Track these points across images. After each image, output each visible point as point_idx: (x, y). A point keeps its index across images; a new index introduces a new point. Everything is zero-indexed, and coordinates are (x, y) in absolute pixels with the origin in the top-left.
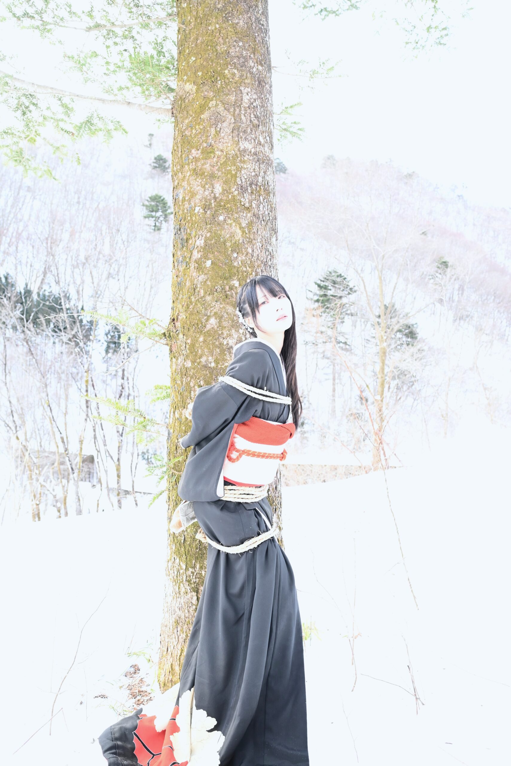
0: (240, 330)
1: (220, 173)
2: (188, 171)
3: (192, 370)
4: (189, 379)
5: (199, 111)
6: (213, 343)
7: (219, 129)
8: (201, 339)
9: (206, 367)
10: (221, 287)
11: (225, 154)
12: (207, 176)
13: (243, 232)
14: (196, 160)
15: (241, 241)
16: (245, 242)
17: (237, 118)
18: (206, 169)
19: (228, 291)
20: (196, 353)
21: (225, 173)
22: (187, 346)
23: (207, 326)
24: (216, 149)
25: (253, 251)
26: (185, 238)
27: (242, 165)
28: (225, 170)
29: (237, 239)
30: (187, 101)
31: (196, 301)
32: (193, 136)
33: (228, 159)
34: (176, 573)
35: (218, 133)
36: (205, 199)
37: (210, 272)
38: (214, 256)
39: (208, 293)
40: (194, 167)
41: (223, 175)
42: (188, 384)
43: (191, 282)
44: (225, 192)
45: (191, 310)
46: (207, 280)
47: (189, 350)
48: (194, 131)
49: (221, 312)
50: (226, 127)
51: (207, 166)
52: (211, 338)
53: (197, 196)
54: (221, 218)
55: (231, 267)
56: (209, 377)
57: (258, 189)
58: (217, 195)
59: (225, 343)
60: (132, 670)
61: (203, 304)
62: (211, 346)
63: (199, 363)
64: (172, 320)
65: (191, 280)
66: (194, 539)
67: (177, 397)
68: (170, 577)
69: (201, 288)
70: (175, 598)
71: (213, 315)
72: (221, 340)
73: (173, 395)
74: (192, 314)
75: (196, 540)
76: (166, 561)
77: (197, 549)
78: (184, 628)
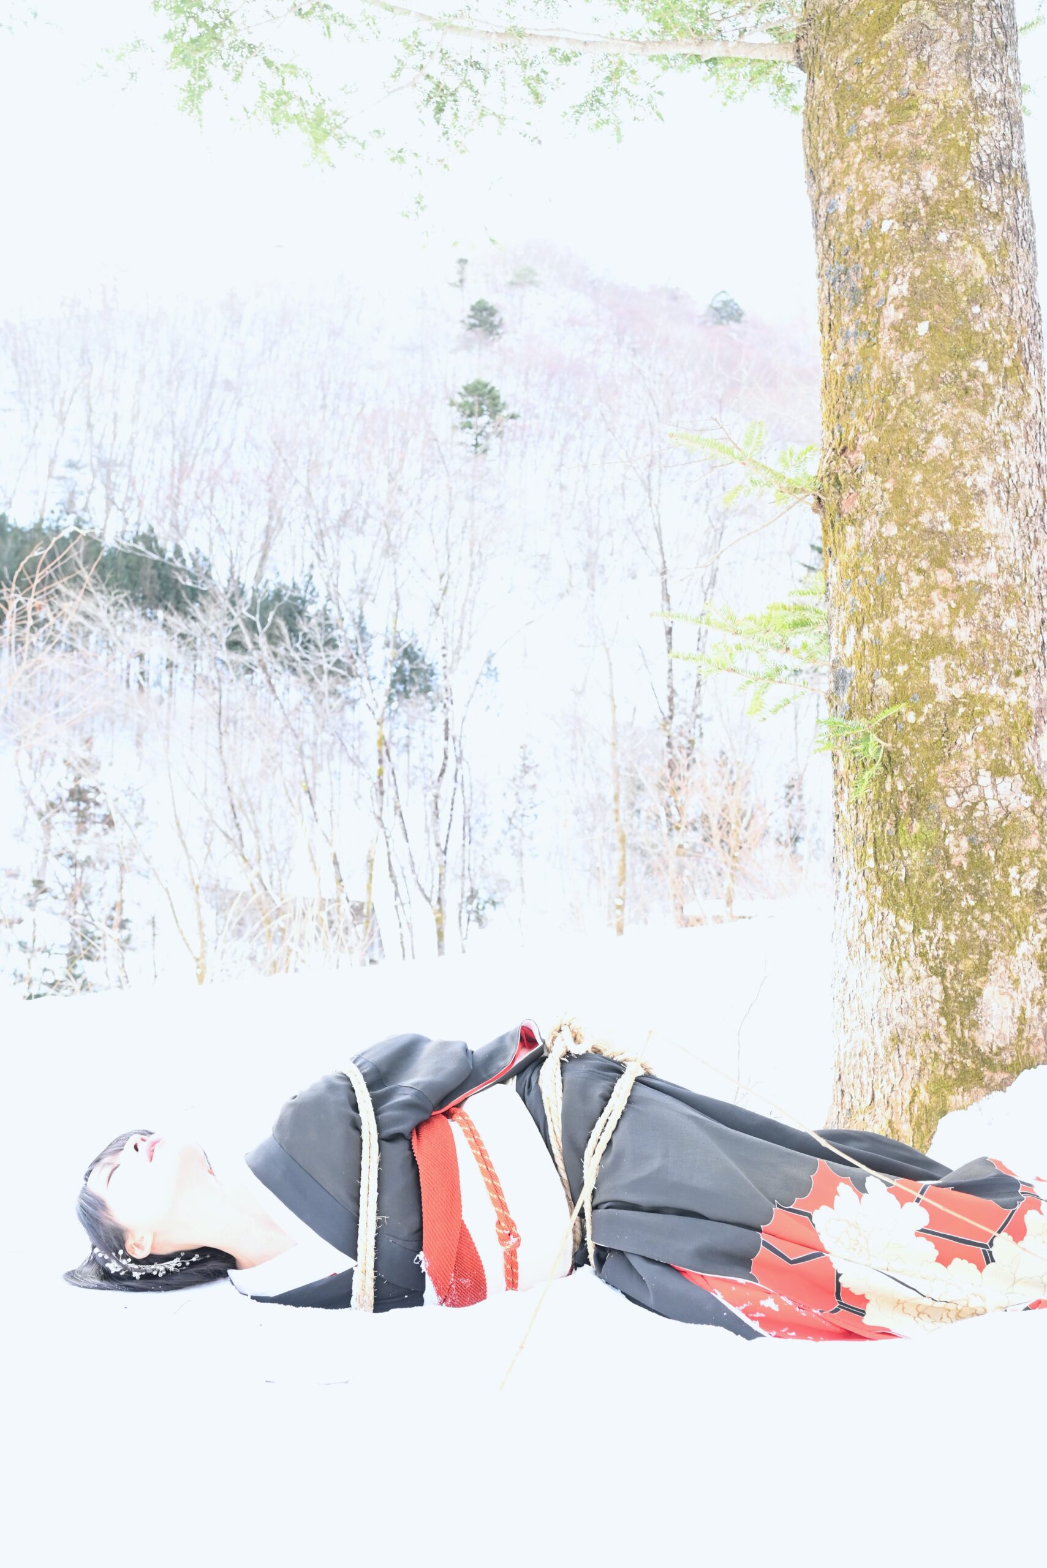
0: (998, 458)
1: (931, 149)
2: (857, 153)
3: (901, 542)
4: (893, 559)
5: (875, 27)
6: (944, 486)
7: (925, 59)
8: (918, 478)
9: (933, 532)
10: (953, 373)
11: (942, 107)
12: (902, 157)
13: (990, 263)
14: (876, 127)
15: (986, 282)
16: (996, 283)
17: (966, 33)
18: (899, 143)
19: (968, 381)
20: (908, 506)
21: (944, 147)
22: (886, 496)
23: (929, 451)
24: (921, 100)
25: (1012, 300)
26: (860, 285)
27: (980, 127)
28: (944, 141)
29: (978, 276)
30: (843, 13)
31: (901, 404)
32: (864, 82)
33: (948, 117)
34: (888, 943)
35: (923, 66)
36: (904, 202)
37: (928, 346)
38: (933, 314)
39: (925, 387)
40: (871, 142)
41: (941, 150)
42: (892, 569)
43: (884, 368)
44: (946, 185)
45: (890, 423)
46: (920, 362)
47: (891, 502)
48: (866, 72)
49: (956, 423)
50: (942, 53)
51: (903, 138)
52: (939, 475)
53: (884, 199)
54: (943, 237)
55: (970, 335)
56: (942, 552)
57: (1013, 176)
58: (929, 193)
59: (969, 484)
61: (917, 409)
62: (940, 491)
63: (914, 527)
64: (839, 451)
65: (883, 366)
66: (928, 872)
67: (865, 598)
68: (873, 952)
69: (909, 378)
70: (890, 991)
71: (940, 430)
72: (961, 477)
73: (850, 598)
74: (892, 430)
75: (933, 874)
76: (857, 924)
77: (937, 891)
78: (917, 1047)
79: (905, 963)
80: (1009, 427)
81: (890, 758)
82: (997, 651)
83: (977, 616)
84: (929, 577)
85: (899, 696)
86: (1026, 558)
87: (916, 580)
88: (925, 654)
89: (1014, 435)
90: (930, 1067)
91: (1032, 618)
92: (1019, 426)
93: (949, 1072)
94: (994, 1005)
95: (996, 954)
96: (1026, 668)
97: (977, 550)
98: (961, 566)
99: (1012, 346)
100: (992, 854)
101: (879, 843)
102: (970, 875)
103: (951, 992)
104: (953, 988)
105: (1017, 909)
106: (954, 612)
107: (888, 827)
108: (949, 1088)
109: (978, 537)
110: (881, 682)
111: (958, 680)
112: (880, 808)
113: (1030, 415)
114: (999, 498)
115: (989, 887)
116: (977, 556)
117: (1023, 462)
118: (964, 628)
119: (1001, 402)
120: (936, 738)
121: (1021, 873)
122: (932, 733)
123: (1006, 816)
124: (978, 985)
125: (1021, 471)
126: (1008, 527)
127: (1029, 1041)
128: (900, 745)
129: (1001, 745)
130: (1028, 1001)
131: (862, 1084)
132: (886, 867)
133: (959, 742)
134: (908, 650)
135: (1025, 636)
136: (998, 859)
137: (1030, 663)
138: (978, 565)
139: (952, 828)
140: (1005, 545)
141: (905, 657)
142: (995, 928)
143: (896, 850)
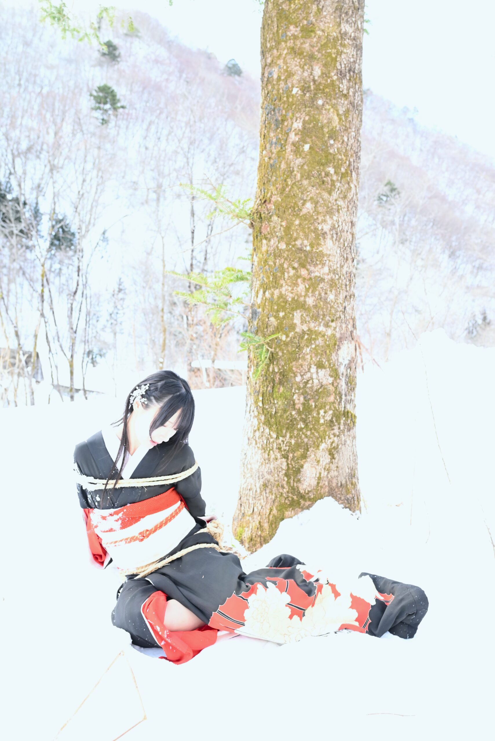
0: (334, 217)
1: (319, 55)
2: (285, 49)
3: (287, 253)
6: (309, 228)
7: (321, 7)
8: (297, 222)
10: (318, 172)
11: (326, 35)
12: (306, 56)
13: (340, 119)
14: (295, 37)
15: (337, 128)
16: (342, 130)
18: (305, 48)
19: (325, 177)
20: (291, 235)
21: (325, 56)
22: (282, 229)
23: (303, 210)
24: (317, 28)
25: (348, 140)
26: (280, 118)
27: (342, 49)
28: (325, 52)
29: (334, 125)
31: (293, 184)
32: (291, 11)
33: (328, 40)
34: (265, 442)
35: (319, 11)
36: (304, 80)
37: (308, 157)
38: (312, 141)
39: (305, 177)
40: (292, 45)
41: (323, 57)
42: (282, 265)
43: (287, 165)
44: (324, 76)
45: (287, 193)
46: (304, 164)
47: (284, 232)
48: (293, 6)
49: (317, 197)
50: (329, 6)
51: (307, 46)
52: (307, 222)
53: (295, 77)
55: (328, 154)
56: (304, 260)
57: (355, 77)
58: (316, 78)
59: (320, 228)
61: (300, 188)
62: (307, 230)
63: (293, 246)
64: (263, 201)
65: (286, 163)
66: (285, 411)
67: (268, 278)
68: (258, 445)
69: (298, 172)
70: (264, 463)
71: (310, 200)
72: (316, 225)
73: (262, 275)
74: (288, 196)
75: (287, 412)
76: (252, 431)
77: (288, 420)
78: (273, 490)
79: (271, 452)
80: (340, 203)
81: (273, 356)
82: (325, 310)
83: (317, 293)
84: (297, 272)
85: (279, 327)
86: (342, 267)
87: (292, 272)
88: (293, 308)
89: (343, 206)
90: (278, 499)
91: (341, 295)
92: (345, 202)
94: (308, 472)
95: (311, 449)
96: (336, 318)
97: (320, 261)
98: (312, 268)
99: (346, 163)
100: (313, 404)
101: (265, 395)
102: (303, 413)
103: (290, 466)
104: (291, 464)
105: (322, 429)
106: (307, 290)
107: (269, 388)
108: (286, 509)
109: (321, 255)
110: (272, 319)
111: (306, 323)
112: (266, 379)
113: (351, 197)
114: (332, 237)
115: (311, 419)
116: (320, 264)
117: (345, 220)
118: (311, 298)
119: (338, 190)
120: (294, 349)
121: (325, 412)
122: (292, 346)
123: (321, 387)
124: (302, 463)
125: (344, 224)
126: (335, 251)
127: (321, 487)
128: (277, 350)
129: (322, 354)
130: (323, 470)
131: (249, 503)
132: (267, 407)
133: (304, 352)
134: (286, 305)
135: (337, 303)
136: (316, 406)
137: (338, 316)
138: (320, 269)
139: (297, 391)
140: (333, 260)
141: (284, 309)
142: (312, 438)
143: (272, 399)
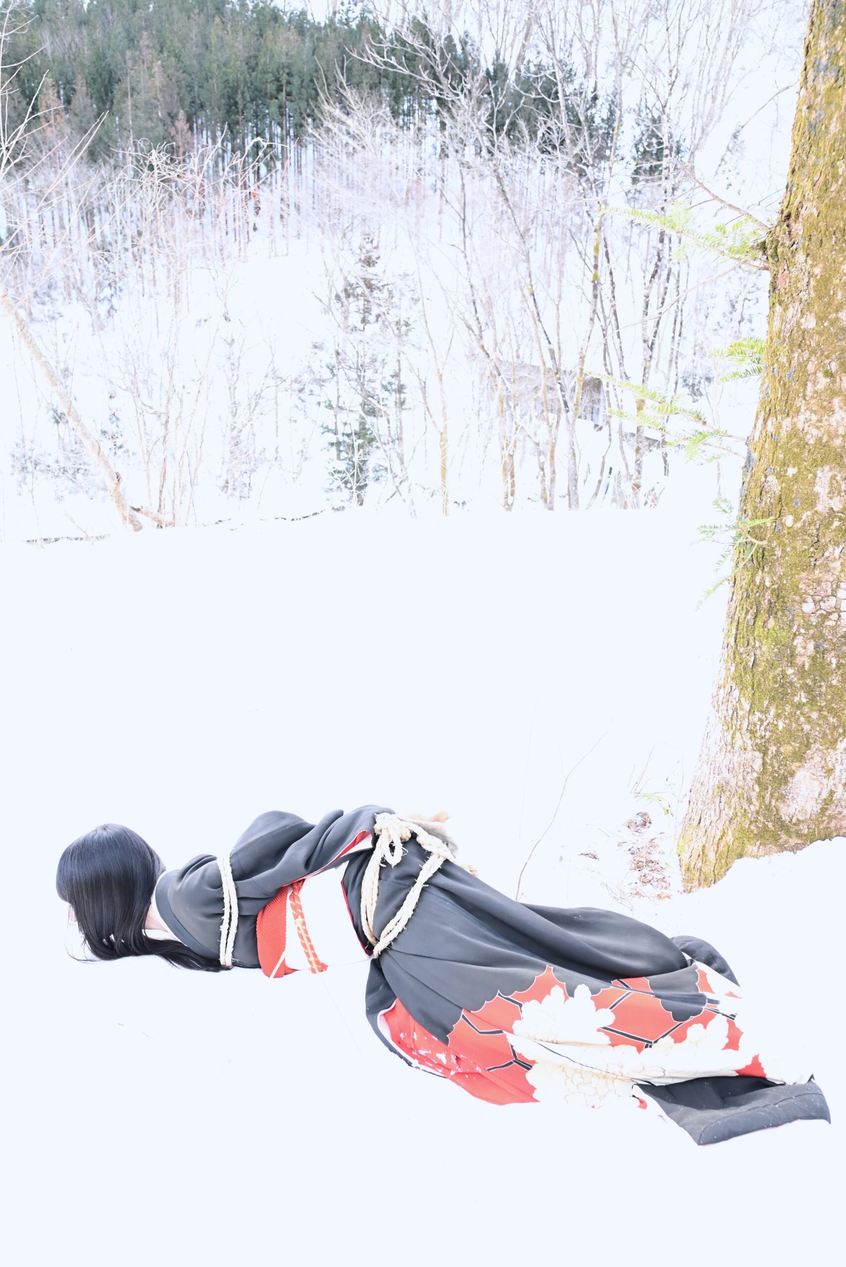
3: (816, 337)
4: (806, 355)
20: (832, 298)
22: (813, 283)
34: (731, 712)
42: (803, 366)
43: (842, 123)
45: (833, 195)
47: (815, 291)
60: (639, 820)
63: (833, 323)
65: (842, 119)
66: (772, 666)
67: (776, 389)
68: (720, 714)
70: (724, 750)
74: (832, 205)
75: (776, 668)
76: (716, 686)
77: (776, 682)
78: (733, 801)
79: (738, 734)
84: (834, 382)
85: (783, 497)
87: (823, 382)
88: (815, 460)
90: (739, 819)
93: (752, 827)
94: (803, 786)
95: (815, 746)
100: (834, 661)
101: (740, 627)
102: (809, 675)
103: (769, 767)
104: (772, 765)
107: (749, 617)
108: (750, 840)
110: (772, 479)
111: (840, 493)
112: (748, 597)
115: (824, 689)
120: (805, 547)
122: (804, 541)
124: (793, 767)
127: (831, 818)
128: (774, 544)
132: (741, 650)
133: (827, 554)
134: (802, 453)
136: (840, 665)
139: (803, 631)
141: (796, 459)
142: (819, 725)
143: (751, 638)
